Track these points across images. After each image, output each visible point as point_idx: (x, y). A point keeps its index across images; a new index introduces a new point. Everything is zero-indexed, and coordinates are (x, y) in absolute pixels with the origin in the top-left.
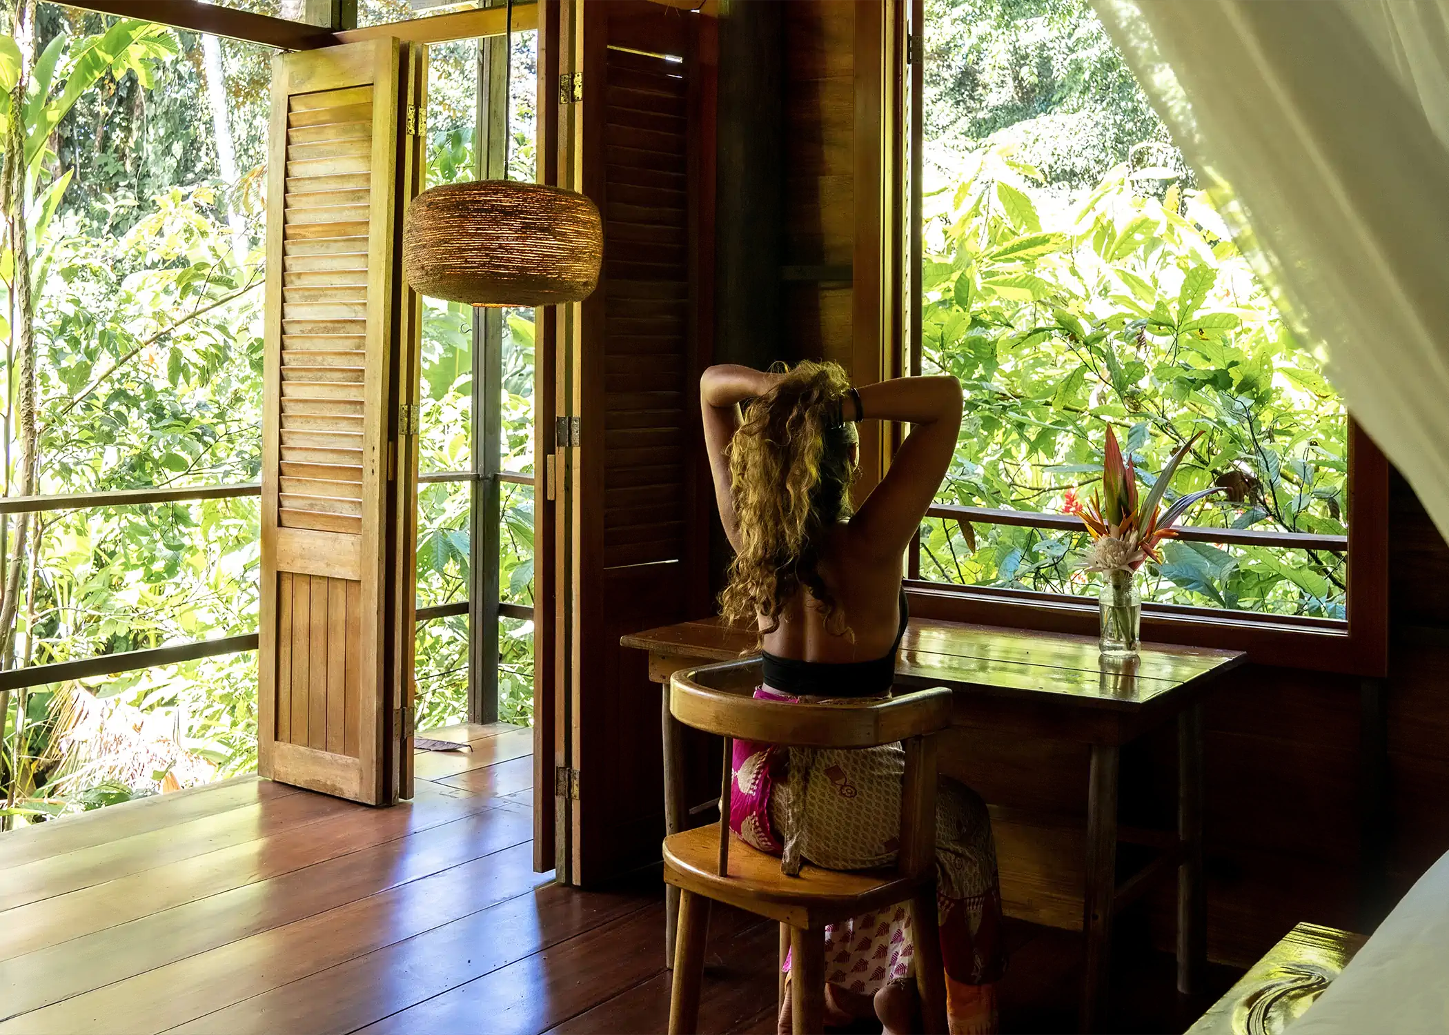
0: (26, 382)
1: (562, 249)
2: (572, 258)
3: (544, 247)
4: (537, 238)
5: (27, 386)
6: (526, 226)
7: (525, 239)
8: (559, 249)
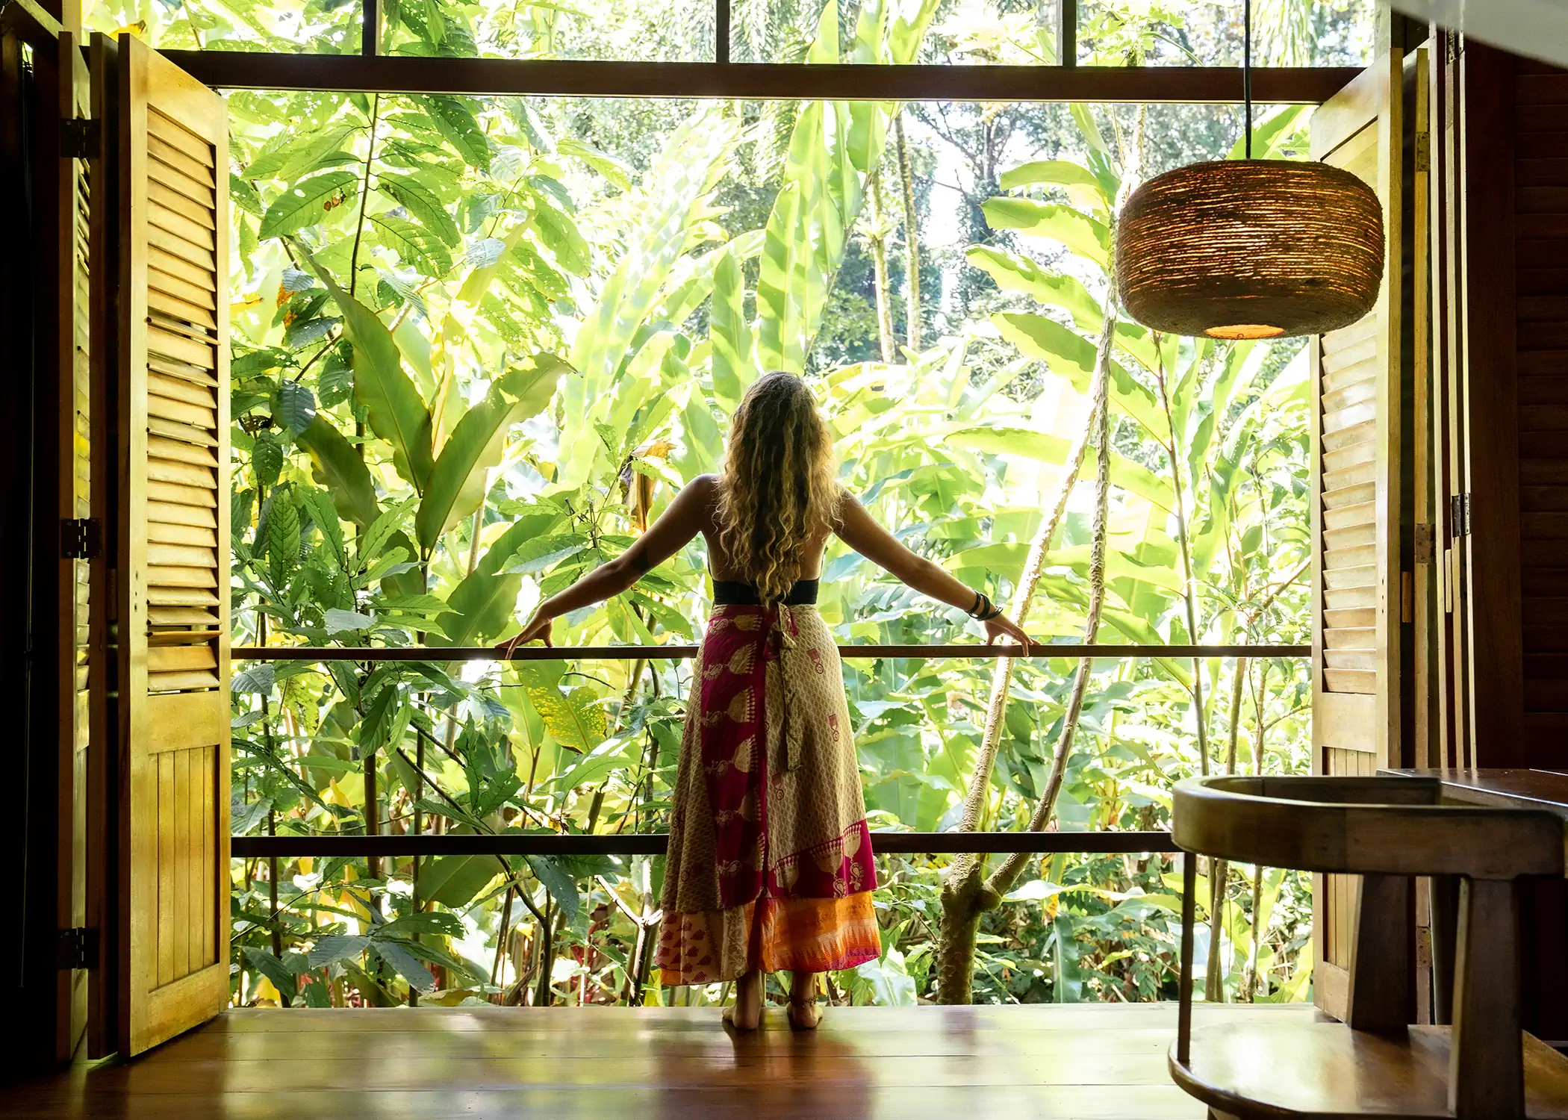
0: (1096, 534)
1: (1258, 237)
2: (1273, 246)
3: (1230, 237)
4: (1218, 227)
5: (1097, 539)
6: (1203, 214)
7: (1201, 230)
8: (1251, 237)
